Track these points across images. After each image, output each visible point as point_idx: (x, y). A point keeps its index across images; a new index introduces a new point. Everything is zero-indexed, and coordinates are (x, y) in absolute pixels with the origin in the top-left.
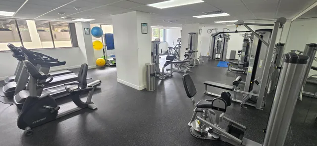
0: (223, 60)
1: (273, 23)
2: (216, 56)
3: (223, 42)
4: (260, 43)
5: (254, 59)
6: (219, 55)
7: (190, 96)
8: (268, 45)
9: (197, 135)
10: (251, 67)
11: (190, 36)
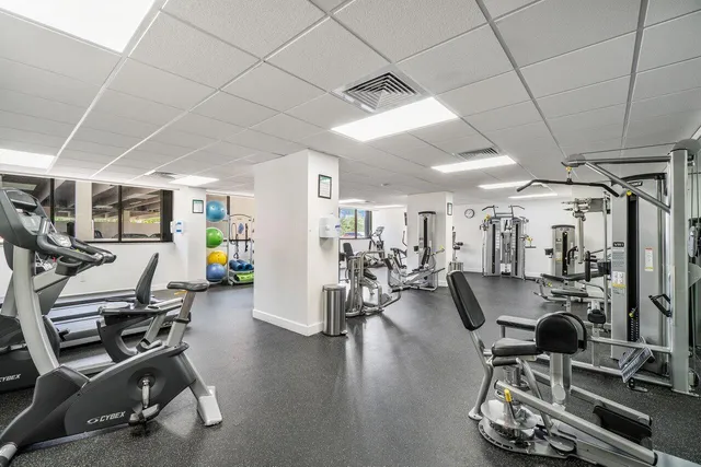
0: (520, 275)
2: (503, 269)
3: (514, 235)
5: (624, 250)
6: (509, 266)
7: (470, 328)
9: (503, 443)
10: (620, 273)
11: (422, 218)
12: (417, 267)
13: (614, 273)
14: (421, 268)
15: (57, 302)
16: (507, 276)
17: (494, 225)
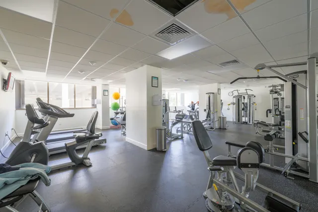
1: (305, 60)
2: (244, 119)
3: (248, 103)
4: (294, 87)
5: (290, 110)
7: (202, 149)
8: (306, 88)
10: (289, 121)
11: (207, 96)
12: (204, 120)
13: (286, 121)
14: (206, 120)
15: (51, 133)
16: (246, 123)
17: (239, 99)
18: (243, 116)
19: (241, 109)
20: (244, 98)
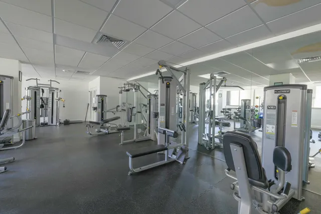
2: (42, 120)
3: (50, 99)
5: (164, 107)
6: (47, 118)
10: (163, 117)
16: (45, 124)
17: (35, 92)
18: (41, 116)
19: (38, 106)
20: (43, 91)
